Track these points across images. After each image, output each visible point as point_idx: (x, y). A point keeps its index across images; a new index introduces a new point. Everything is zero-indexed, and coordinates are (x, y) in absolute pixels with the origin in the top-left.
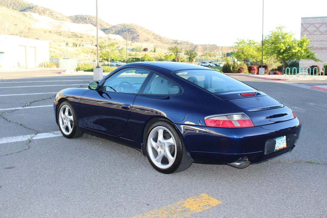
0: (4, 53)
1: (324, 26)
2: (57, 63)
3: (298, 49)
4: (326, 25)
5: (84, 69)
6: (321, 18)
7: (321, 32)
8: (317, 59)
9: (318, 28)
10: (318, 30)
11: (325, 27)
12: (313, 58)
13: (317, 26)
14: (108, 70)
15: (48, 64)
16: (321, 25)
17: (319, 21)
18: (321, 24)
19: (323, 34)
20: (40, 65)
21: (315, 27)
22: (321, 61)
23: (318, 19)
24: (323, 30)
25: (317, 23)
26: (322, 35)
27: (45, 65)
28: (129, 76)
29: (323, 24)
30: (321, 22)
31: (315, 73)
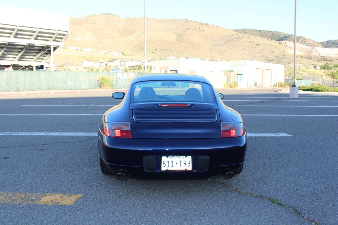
0: (242, 74)
2: (291, 83)
5: (304, 89)
14: (323, 90)
15: (282, 84)
20: (275, 85)
27: (279, 85)
28: (328, 95)
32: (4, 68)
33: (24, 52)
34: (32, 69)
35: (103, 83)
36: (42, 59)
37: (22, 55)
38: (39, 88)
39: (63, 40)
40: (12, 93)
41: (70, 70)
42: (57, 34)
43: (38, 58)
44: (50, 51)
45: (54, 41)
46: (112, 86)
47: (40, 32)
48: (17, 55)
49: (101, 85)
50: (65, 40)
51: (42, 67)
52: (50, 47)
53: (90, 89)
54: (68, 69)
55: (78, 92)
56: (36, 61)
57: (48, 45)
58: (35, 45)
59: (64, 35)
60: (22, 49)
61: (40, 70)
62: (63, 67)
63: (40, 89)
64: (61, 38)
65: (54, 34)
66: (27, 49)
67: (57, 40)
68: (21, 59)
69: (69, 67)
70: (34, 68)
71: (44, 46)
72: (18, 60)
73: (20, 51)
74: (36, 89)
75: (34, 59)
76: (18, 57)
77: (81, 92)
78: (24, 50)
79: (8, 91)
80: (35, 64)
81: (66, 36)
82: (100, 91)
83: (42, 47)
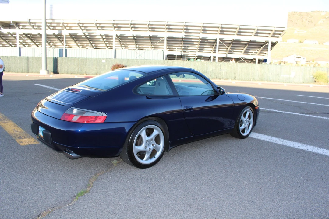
32: (230, 60)
33: (248, 47)
34: (255, 62)
35: (318, 78)
36: (265, 53)
37: (246, 50)
38: (253, 78)
39: (282, 35)
40: (230, 80)
41: (319, 65)
42: (274, 31)
43: (260, 53)
44: (267, 46)
45: (272, 37)
46: (327, 82)
47: (258, 30)
48: (243, 50)
49: (315, 79)
50: (283, 36)
51: (265, 61)
52: (268, 43)
53: (304, 83)
54: (318, 64)
55: (285, 85)
56: (259, 55)
57: (267, 41)
58: (256, 41)
59: (282, 31)
60: (246, 45)
61: (263, 63)
62: (313, 61)
63: (253, 80)
64: (280, 34)
65: (272, 31)
66: (249, 45)
67: (276, 36)
68: (246, 53)
69: (319, 62)
70: (257, 61)
71: (265, 41)
72: (244, 54)
73: (245, 46)
74: (250, 79)
75: (258, 53)
76: (243, 51)
77: (288, 85)
78: (247, 46)
79: (227, 79)
80: (258, 57)
81: (284, 32)
82: (309, 86)
83: (263, 42)
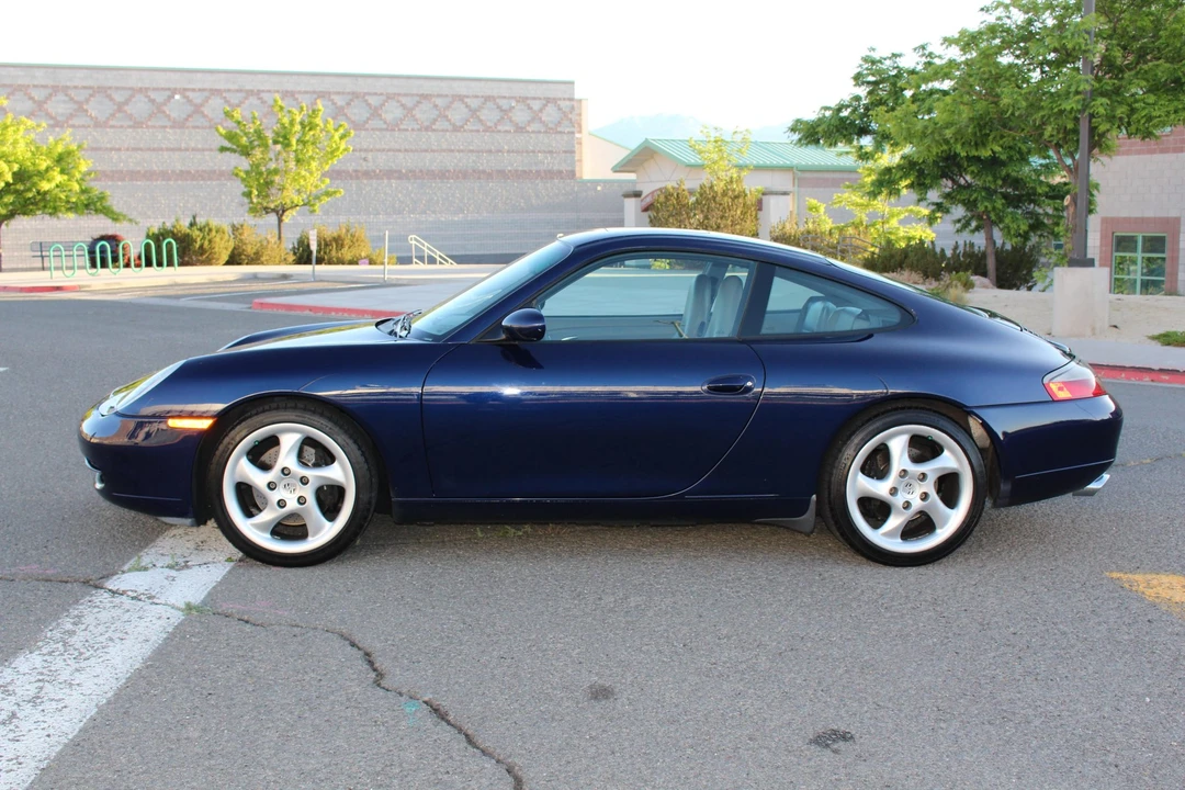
1: (61, 97)
3: (59, 178)
4: (66, 95)
6: (50, 70)
7: (52, 118)
8: (118, 215)
9: (40, 104)
10: (40, 110)
11: (64, 102)
12: (107, 212)
13: (38, 95)
16: (51, 95)
17: (40, 78)
18: (50, 91)
19: (62, 127)
21: (31, 98)
22: (130, 220)
23: (39, 73)
24: (60, 111)
25: (35, 86)
26: (57, 129)
29: (56, 89)
30: (50, 83)
31: (115, 260)
